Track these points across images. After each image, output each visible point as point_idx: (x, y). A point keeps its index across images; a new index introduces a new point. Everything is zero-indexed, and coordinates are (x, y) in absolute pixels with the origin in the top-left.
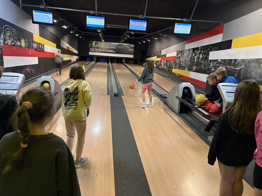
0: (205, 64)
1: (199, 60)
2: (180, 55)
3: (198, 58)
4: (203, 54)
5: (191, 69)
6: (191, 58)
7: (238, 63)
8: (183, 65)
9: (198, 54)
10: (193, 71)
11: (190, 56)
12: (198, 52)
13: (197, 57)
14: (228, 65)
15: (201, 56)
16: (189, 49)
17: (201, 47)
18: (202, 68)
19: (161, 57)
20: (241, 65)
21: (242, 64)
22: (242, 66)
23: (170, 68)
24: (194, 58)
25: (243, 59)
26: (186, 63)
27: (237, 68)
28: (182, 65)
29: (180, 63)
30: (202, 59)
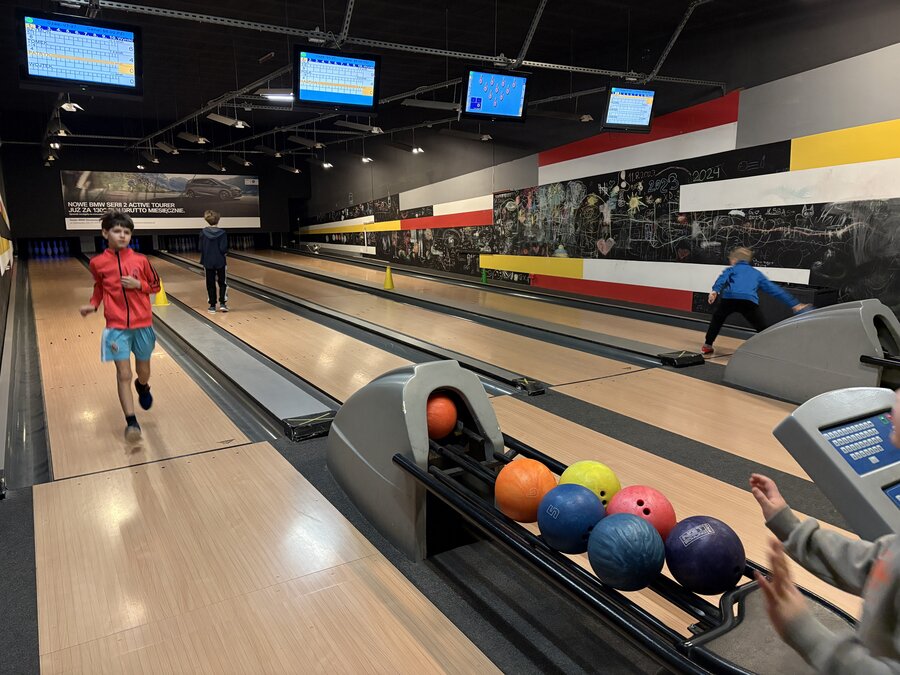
0: (659, 230)
1: (628, 217)
2: (511, 206)
3: (621, 210)
4: (643, 195)
5: (586, 250)
6: (578, 212)
7: (834, 215)
8: (539, 240)
9: (618, 197)
10: (601, 256)
11: (572, 206)
12: (617, 189)
13: (614, 207)
14: (786, 225)
15: (635, 202)
16: (565, 184)
17: (627, 172)
18: (647, 243)
19: (401, 219)
20: (849, 222)
21: (853, 218)
22: (855, 224)
23: (464, 254)
24: (597, 211)
25: (856, 200)
26: (556, 229)
27: (830, 233)
28: (532, 239)
29: (521, 234)
30: (641, 212)
